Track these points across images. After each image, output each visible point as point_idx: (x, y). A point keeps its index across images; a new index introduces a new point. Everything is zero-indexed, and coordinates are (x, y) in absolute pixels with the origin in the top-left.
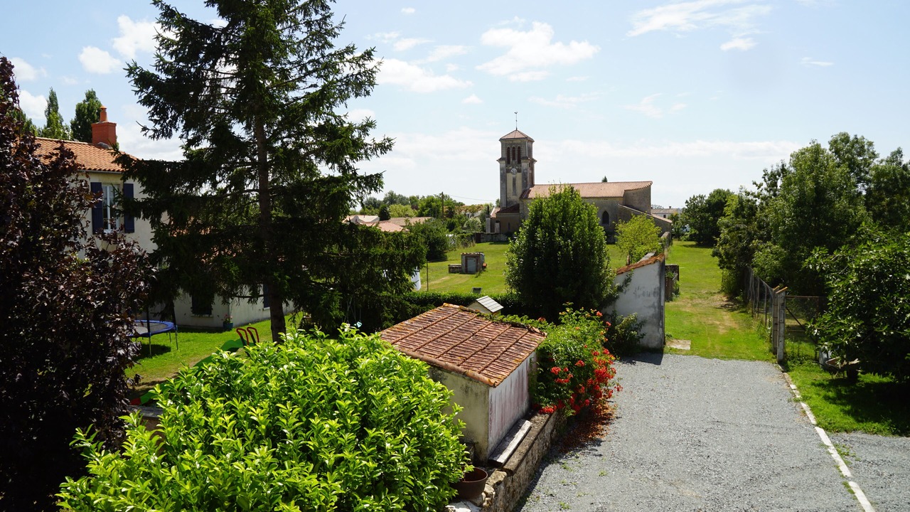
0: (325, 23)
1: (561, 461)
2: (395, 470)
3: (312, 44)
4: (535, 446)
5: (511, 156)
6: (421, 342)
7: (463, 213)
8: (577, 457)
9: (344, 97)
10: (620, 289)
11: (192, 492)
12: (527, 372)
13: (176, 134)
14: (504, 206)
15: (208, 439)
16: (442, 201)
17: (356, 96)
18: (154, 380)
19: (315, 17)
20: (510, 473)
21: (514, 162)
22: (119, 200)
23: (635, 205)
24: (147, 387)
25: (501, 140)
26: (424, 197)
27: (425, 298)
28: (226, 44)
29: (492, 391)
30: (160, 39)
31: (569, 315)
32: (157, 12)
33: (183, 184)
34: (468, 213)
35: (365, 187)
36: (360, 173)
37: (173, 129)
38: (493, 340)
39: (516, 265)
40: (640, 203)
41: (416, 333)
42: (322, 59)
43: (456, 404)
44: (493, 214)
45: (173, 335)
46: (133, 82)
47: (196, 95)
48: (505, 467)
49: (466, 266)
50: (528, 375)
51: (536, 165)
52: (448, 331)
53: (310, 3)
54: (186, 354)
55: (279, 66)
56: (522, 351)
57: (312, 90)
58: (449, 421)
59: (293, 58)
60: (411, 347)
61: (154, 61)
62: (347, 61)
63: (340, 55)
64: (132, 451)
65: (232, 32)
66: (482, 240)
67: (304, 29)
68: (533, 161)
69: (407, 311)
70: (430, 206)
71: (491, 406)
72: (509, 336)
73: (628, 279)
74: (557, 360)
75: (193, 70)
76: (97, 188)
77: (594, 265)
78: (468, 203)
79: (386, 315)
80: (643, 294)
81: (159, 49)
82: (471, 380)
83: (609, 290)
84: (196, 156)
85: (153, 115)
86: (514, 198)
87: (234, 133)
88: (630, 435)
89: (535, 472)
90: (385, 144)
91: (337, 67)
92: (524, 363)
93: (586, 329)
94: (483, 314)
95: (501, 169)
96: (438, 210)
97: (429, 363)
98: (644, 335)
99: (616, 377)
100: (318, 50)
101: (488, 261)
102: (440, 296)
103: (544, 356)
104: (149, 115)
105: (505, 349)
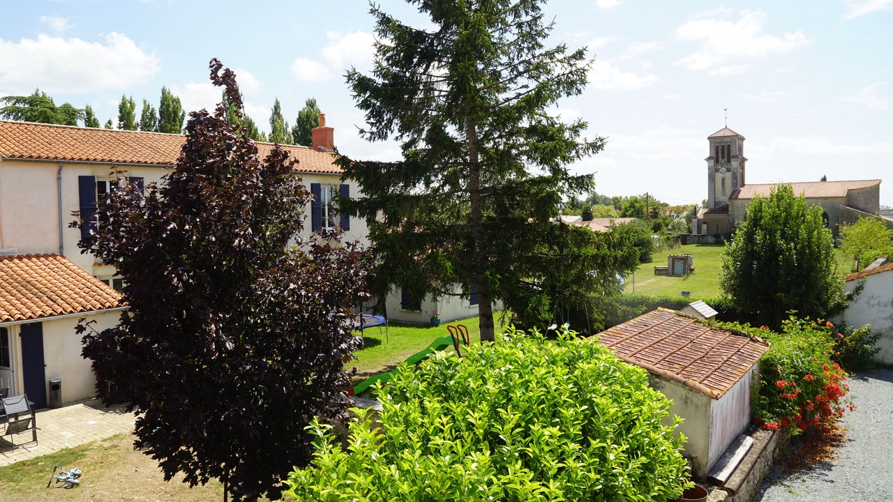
0: (536, 25)
1: (785, 483)
2: (617, 484)
3: (522, 45)
4: (757, 465)
5: (720, 155)
6: (637, 347)
7: (668, 213)
8: (804, 481)
9: (554, 97)
10: (850, 297)
11: (410, 492)
12: (749, 384)
13: (391, 136)
14: (712, 206)
15: (426, 439)
16: (647, 201)
17: (568, 96)
18: (366, 371)
19: (525, 18)
20: (732, 493)
21: (723, 161)
22: (336, 199)
23: (860, 206)
24: (360, 378)
25: (709, 138)
26: (626, 197)
27: (634, 301)
28: (439, 48)
29: (714, 403)
30: (378, 46)
31: (793, 323)
32: (374, 20)
33: (397, 184)
34: (673, 214)
35: (576, 188)
36: (571, 174)
37: (388, 131)
38: (713, 348)
39: (732, 268)
40: (867, 204)
41: (631, 338)
42: (532, 60)
43: (676, 416)
44: (700, 215)
45: (383, 328)
46: (352, 88)
47: (411, 98)
48: (726, 486)
49: (673, 269)
50: (750, 387)
51: (747, 164)
52: (664, 337)
53: (521, 4)
54: (395, 348)
55: (491, 68)
56: (744, 361)
57: (523, 91)
58: (669, 433)
59: (504, 59)
60: (627, 352)
61: (373, 68)
62: (558, 61)
63: (550, 55)
64: (355, 446)
65: (445, 36)
66: (688, 242)
67: (515, 30)
68: (744, 160)
69: (617, 313)
70: (634, 207)
71: (713, 419)
72: (729, 345)
73: (860, 287)
74: (782, 373)
75: (408, 75)
76: (316, 188)
77: (821, 270)
78: (672, 204)
79: (596, 316)
80: (879, 304)
81: (376, 55)
82: (691, 390)
83: (837, 299)
84: (412, 157)
85: (369, 118)
86: (723, 199)
87: (448, 133)
88: (867, 462)
89: (756, 493)
90: (596, 143)
91: (548, 67)
92: (747, 374)
93: (813, 340)
94: (697, 320)
95: (709, 169)
96: (642, 211)
97: (648, 369)
98: (879, 349)
99: (848, 394)
100: (529, 51)
101: (696, 263)
102: (649, 299)
103: (768, 369)
104: (366, 118)
105: (726, 359)
